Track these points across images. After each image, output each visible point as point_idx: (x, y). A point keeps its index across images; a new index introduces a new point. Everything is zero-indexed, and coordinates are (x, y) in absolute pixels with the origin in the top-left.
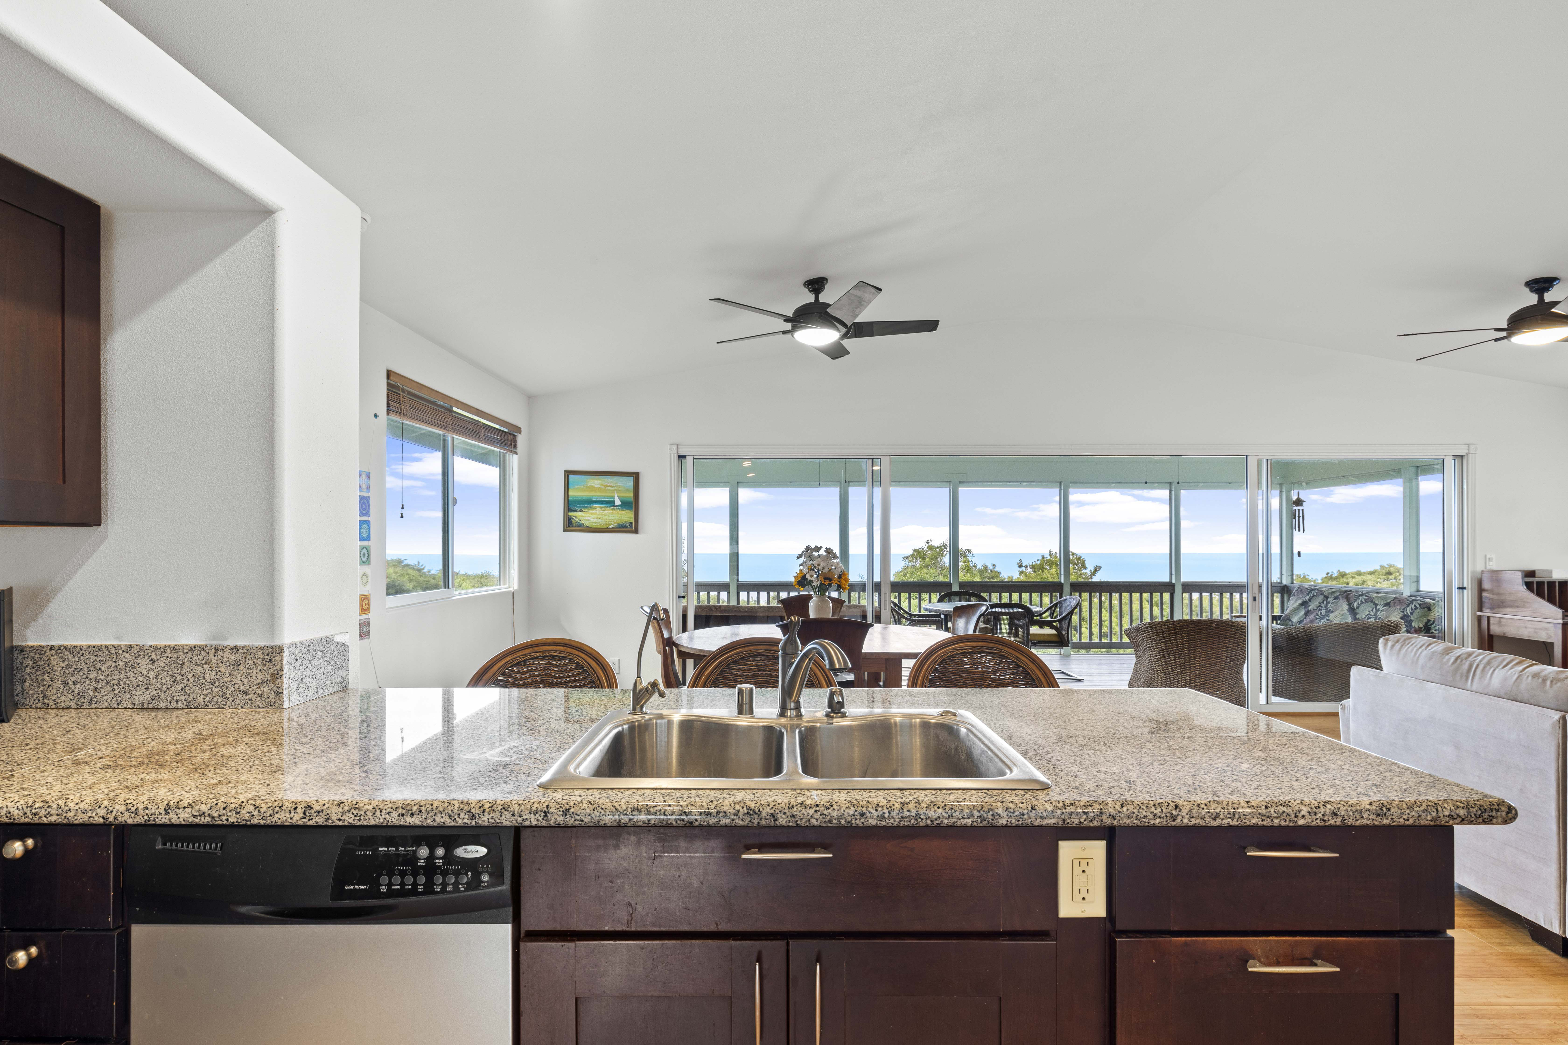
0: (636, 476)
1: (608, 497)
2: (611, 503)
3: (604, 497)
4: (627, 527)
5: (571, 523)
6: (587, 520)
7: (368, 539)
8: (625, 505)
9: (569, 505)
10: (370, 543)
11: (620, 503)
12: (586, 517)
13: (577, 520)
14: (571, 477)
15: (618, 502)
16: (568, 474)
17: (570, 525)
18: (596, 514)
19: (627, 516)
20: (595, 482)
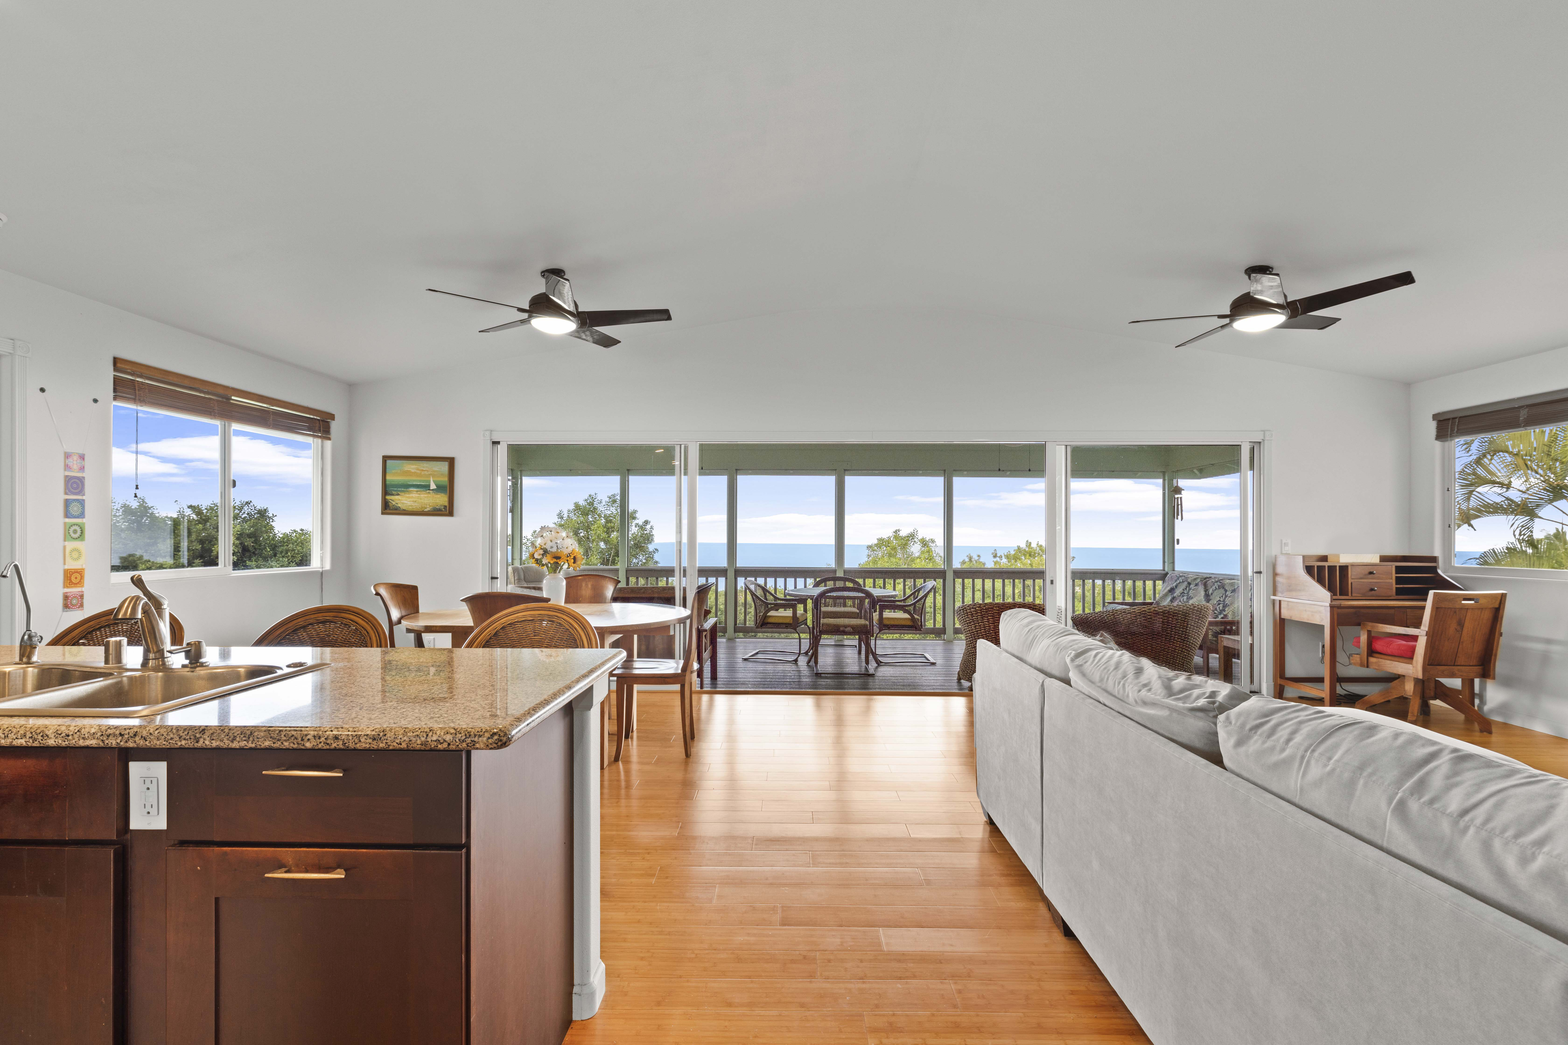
0: (451, 461)
1: (423, 481)
2: (427, 487)
3: (420, 481)
4: (442, 511)
5: (389, 506)
6: (403, 503)
7: (81, 516)
8: (440, 489)
9: (387, 490)
10: (84, 520)
11: (435, 487)
12: (402, 500)
13: (394, 503)
14: (389, 462)
15: (433, 486)
16: (386, 459)
17: (387, 508)
18: (412, 497)
19: (441, 500)
20: (411, 467)
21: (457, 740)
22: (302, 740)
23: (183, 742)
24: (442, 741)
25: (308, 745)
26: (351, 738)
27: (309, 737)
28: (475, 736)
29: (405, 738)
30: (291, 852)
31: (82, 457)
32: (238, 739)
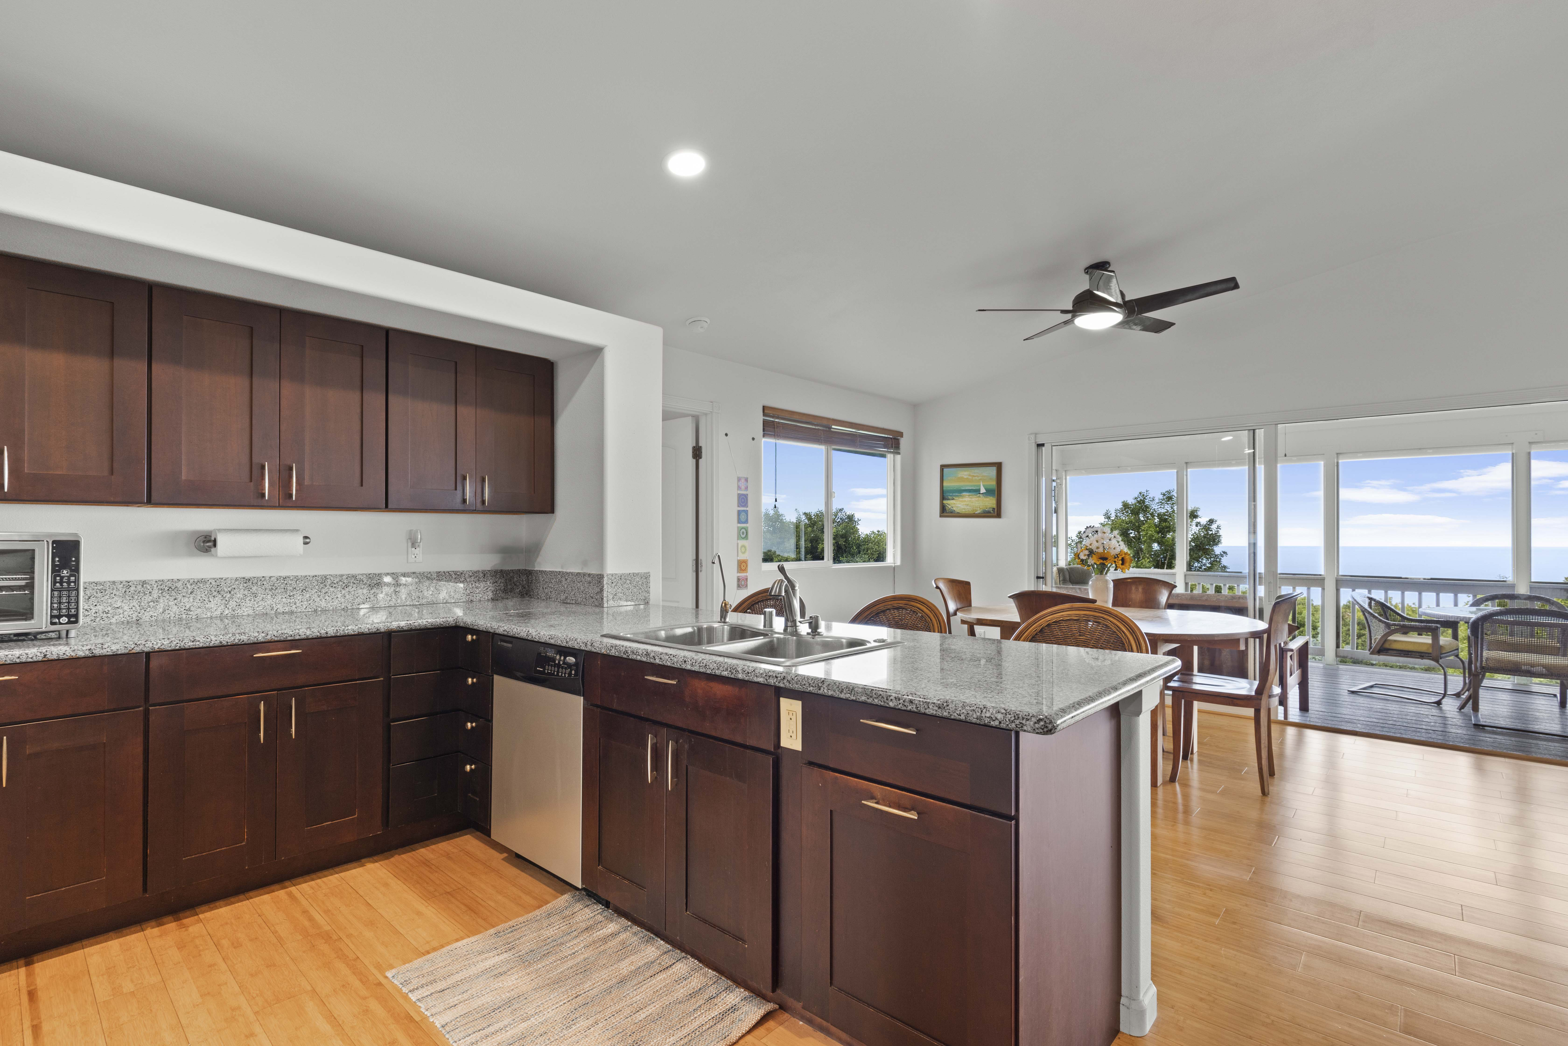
0: (999, 466)
1: (974, 486)
2: (977, 491)
3: (972, 486)
4: (991, 513)
5: (945, 509)
6: (957, 507)
7: (746, 522)
8: (989, 492)
10: (748, 525)
12: (956, 504)
13: (950, 507)
14: (945, 470)
15: (983, 490)
16: (943, 467)
17: (945, 512)
18: (965, 501)
19: (991, 502)
20: (964, 473)
21: (1007, 720)
22: (887, 699)
23: (811, 688)
24: (994, 719)
25: (891, 704)
26: (922, 703)
27: (892, 698)
28: (1023, 719)
29: (964, 711)
30: (879, 788)
31: (746, 480)
32: (845, 691)
